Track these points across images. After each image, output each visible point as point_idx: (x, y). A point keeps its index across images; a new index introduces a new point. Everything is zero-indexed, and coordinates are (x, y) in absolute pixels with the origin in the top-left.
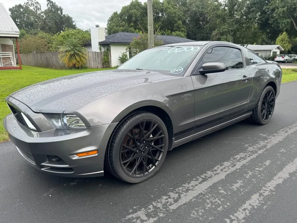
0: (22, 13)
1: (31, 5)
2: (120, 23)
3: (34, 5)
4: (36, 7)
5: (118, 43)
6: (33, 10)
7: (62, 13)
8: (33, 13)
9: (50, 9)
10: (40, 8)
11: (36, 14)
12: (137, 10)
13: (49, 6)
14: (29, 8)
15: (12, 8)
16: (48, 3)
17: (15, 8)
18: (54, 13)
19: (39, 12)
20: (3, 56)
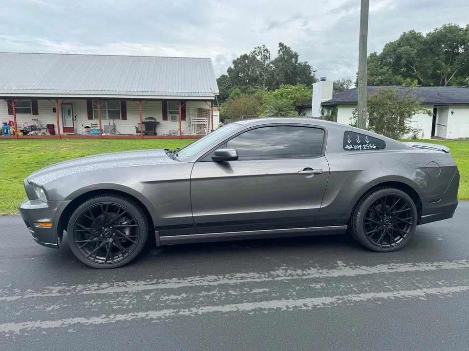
0: (246, 66)
1: (258, 54)
2: (379, 69)
3: (262, 54)
4: (264, 55)
5: (350, 103)
6: (260, 60)
7: (296, 61)
8: (260, 65)
9: (282, 56)
10: (269, 57)
11: (264, 65)
12: (411, 47)
13: (281, 53)
14: (256, 58)
15: (236, 59)
16: (281, 49)
17: (240, 59)
18: (286, 61)
19: (267, 62)
20: (197, 123)
